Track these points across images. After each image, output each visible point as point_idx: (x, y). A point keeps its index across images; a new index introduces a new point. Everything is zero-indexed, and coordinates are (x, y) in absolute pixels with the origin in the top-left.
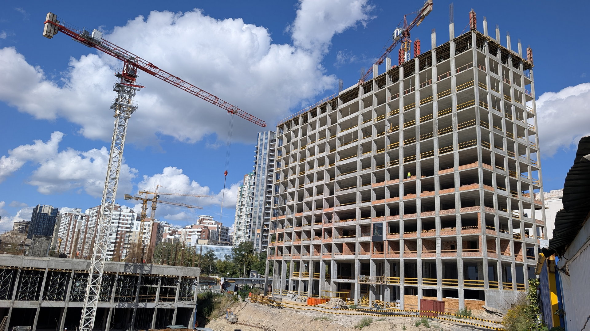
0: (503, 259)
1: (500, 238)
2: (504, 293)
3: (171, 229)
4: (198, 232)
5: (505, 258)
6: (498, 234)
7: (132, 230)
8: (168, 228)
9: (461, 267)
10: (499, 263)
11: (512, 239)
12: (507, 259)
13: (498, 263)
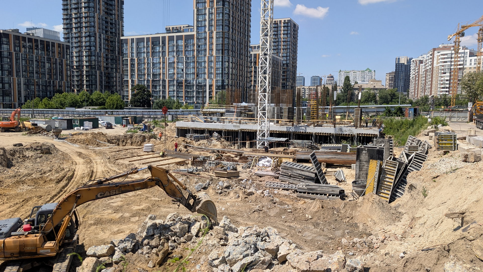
7: (465, 67)
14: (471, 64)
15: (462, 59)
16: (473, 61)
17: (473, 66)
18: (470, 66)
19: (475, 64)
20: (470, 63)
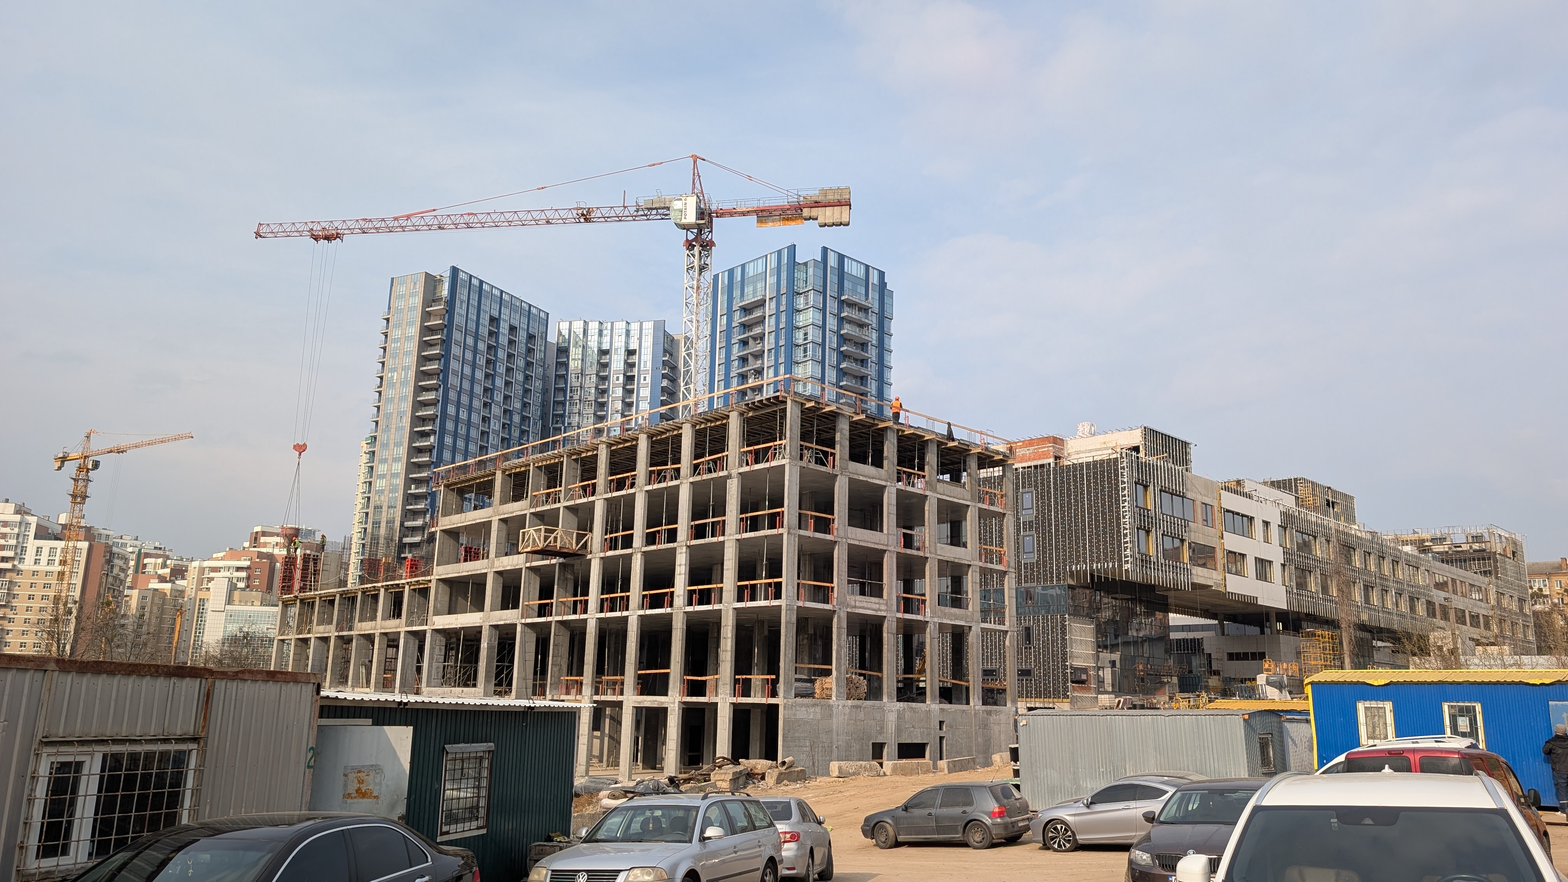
0: (855, 607)
1: (849, 544)
2: (847, 710)
3: (169, 562)
4: (239, 569)
5: (861, 605)
6: (842, 533)
8: (160, 561)
9: (730, 635)
10: (839, 617)
11: (891, 548)
12: (869, 605)
13: (835, 620)
14: (37, 562)
15: (13, 542)
16: (45, 552)
17: (43, 567)
18: (36, 568)
19: (50, 562)
20: (34, 557)
